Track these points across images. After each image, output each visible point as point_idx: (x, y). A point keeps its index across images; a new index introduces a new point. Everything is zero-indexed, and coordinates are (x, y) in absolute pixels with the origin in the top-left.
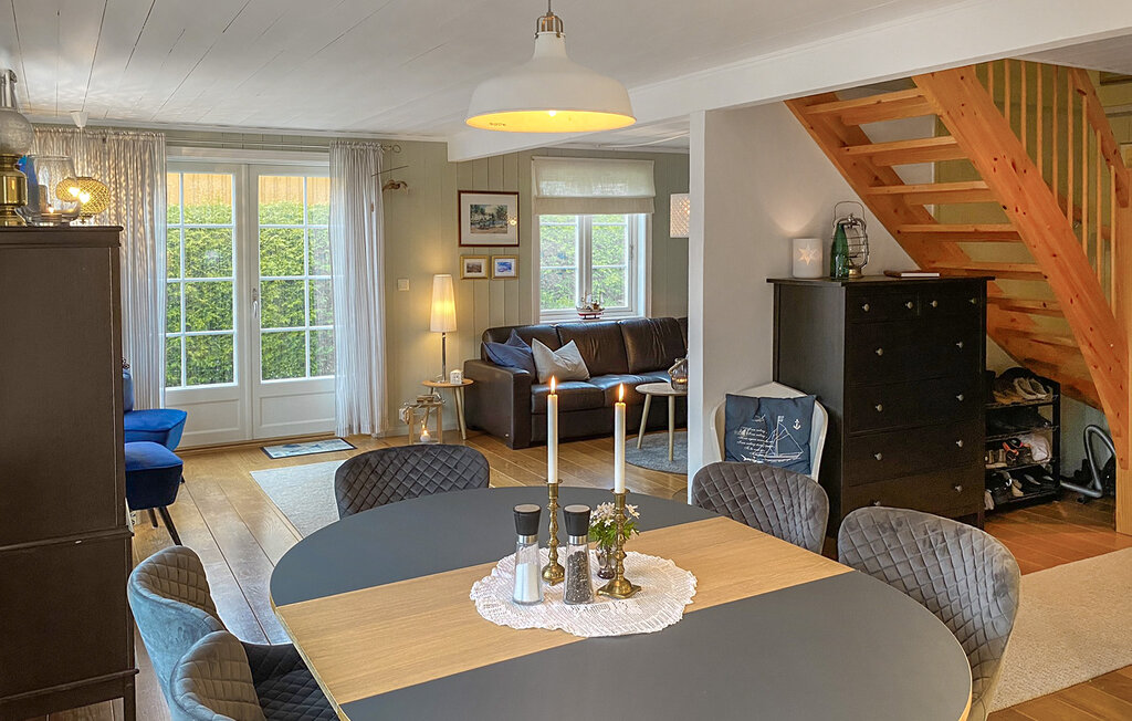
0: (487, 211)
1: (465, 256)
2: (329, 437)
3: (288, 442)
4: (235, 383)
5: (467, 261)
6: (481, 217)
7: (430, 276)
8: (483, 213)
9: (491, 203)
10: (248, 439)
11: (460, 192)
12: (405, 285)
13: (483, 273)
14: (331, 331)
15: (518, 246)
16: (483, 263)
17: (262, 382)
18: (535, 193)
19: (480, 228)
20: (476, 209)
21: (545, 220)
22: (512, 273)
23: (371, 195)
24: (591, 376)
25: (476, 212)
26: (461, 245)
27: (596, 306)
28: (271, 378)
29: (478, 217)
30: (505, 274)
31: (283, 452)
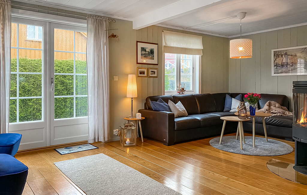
0: (147, 50)
1: (139, 68)
2: (85, 143)
3: (67, 146)
4: (43, 120)
5: (139, 70)
6: (145, 52)
7: (127, 75)
8: (145, 51)
9: (149, 47)
10: (48, 145)
11: (137, 42)
12: (116, 79)
13: (145, 75)
14: (87, 97)
15: (157, 65)
16: (146, 71)
17: (55, 120)
18: (164, 44)
19: (144, 57)
20: (143, 49)
21: (167, 55)
22: (156, 75)
23: (104, 40)
24: (188, 115)
25: (143, 50)
26: (137, 63)
27: (183, 89)
28: (59, 118)
29: (144, 52)
30: (153, 75)
31: (66, 151)
